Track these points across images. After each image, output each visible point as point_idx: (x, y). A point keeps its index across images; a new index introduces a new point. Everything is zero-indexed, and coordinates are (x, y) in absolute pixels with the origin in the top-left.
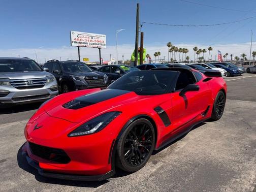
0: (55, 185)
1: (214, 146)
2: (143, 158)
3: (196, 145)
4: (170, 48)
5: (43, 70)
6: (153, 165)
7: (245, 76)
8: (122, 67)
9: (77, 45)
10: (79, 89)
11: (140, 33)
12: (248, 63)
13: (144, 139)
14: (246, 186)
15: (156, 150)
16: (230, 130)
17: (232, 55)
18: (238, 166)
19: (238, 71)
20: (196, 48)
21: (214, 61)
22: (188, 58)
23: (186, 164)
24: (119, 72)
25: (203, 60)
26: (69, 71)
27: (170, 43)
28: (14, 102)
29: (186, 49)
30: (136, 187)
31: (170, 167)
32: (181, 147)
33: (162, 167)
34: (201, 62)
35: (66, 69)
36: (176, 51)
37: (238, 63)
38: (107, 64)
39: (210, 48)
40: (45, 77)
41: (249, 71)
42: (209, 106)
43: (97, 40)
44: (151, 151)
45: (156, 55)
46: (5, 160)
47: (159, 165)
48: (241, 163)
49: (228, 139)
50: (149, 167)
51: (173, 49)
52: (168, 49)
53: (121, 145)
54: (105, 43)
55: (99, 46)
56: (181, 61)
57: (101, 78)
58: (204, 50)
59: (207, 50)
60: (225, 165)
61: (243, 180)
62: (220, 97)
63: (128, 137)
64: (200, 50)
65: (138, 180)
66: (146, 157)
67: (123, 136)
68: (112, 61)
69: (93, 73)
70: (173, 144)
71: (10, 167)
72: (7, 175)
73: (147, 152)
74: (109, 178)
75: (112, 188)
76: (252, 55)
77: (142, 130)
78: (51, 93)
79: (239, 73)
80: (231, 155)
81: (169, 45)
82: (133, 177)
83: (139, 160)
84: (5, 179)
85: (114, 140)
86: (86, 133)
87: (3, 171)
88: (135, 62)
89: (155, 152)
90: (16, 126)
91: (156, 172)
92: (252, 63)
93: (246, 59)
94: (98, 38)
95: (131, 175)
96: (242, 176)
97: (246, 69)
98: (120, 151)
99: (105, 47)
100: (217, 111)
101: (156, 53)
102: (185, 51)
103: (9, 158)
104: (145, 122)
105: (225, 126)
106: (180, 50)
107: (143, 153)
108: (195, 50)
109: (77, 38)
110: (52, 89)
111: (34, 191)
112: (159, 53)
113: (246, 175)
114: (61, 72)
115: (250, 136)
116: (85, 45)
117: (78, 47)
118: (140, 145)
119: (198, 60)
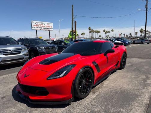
0: (39, 108)
1: (124, 82)
2: (88, 90)
3: (115, 82)
4: (90, 30)
5: (19, 44)
6: (93, 94)
7: (133, 45)
8: (65, 41)
9: (36, 29)
10: (41, 55)
11: (74, 22)
12: (133, 38)
13: (88, 80)
14: (144, 101)
15: (94, 86)
16: (131, 74)
17: (124, 34)
18: (138, 92)
19: (129, 43)
20: (104, 30)
21: (115, 38)
22: (100, 36)
23: (111, 92)
24: (64, 44)
25: (108, 37)
26: (33, 44)
27: (90, 28)
28: (3, 63)
29: (99, 31)
30: (87, 106)
31: (103, 95)
32: (107, 84)
33: (98, 95)
34: (107, 38)
35: (32, 43)
36: (93, 32)
37: (128, 38)
38: (54, 40)
39: (113, 30)
40: (21, 47)
41: (134, 43)
42: (118, 61)
43: (47, 26)
44: (92, 86)
45: (82, 34)
46: (5, 97)
47: (96, 94)
48: (140, 90)
49: (130, 78)
50: (91, 95)
51: (92, 31)
52: (89, 31)
53: (77, 83)
54: (52, 28)
55: (49, 29)
56: (96, 38)
57: (54, 47)
58: (109, 31)
59: (111, 31)
60: (132, 92)
61: (143, 98)
62: (124, 56)
63: (80, 78)
64: (107, 31)
65: (87, 102)
66: (89, 89)
67: (78, 78)
68: (57, 38)
69: (48, 45)
70: (102, 83)
71: (9, 100)
72: (8, 105)
73: (90, 87)
74: (71, 102)
75: (74, 108)
76: (135, 34)
77: (87, 74)
78: (25, 57)
79: (129, 44)
80: (134, 86)
81: (90, 29)
82: (84, 101)
83: (86, 91)
84: (8, 108)
85: (73, 80)
86: (57, 77)
87: (6, 103)
88: (72, 39)
89: (93, 87)
90: (6, 77)
91: (95, 97)
92: (135, 38)
93: (132, 36)
94: (48, 25)
95: (83, 100)
96: (142, 96)
97: (133, 41)
98: (77, 87)
99: (52, 30)
100: (123, 63)
101: (82, 33)
102: (98, 32)
103: (7, 96)
104: (89, 70)
105: (128, 72)
106: (96, 32)
107: (88, 88)
108: (104, 32)
109: (35, 25)
110: (26, 55)
111: (28, 112)
112: (84, 33)
113: (143, 96)
114: (29, 45)
115: (141, 76)
116: (40, 29)
117: (36, 30)
118: (86, 83)
119: (106, 37)
